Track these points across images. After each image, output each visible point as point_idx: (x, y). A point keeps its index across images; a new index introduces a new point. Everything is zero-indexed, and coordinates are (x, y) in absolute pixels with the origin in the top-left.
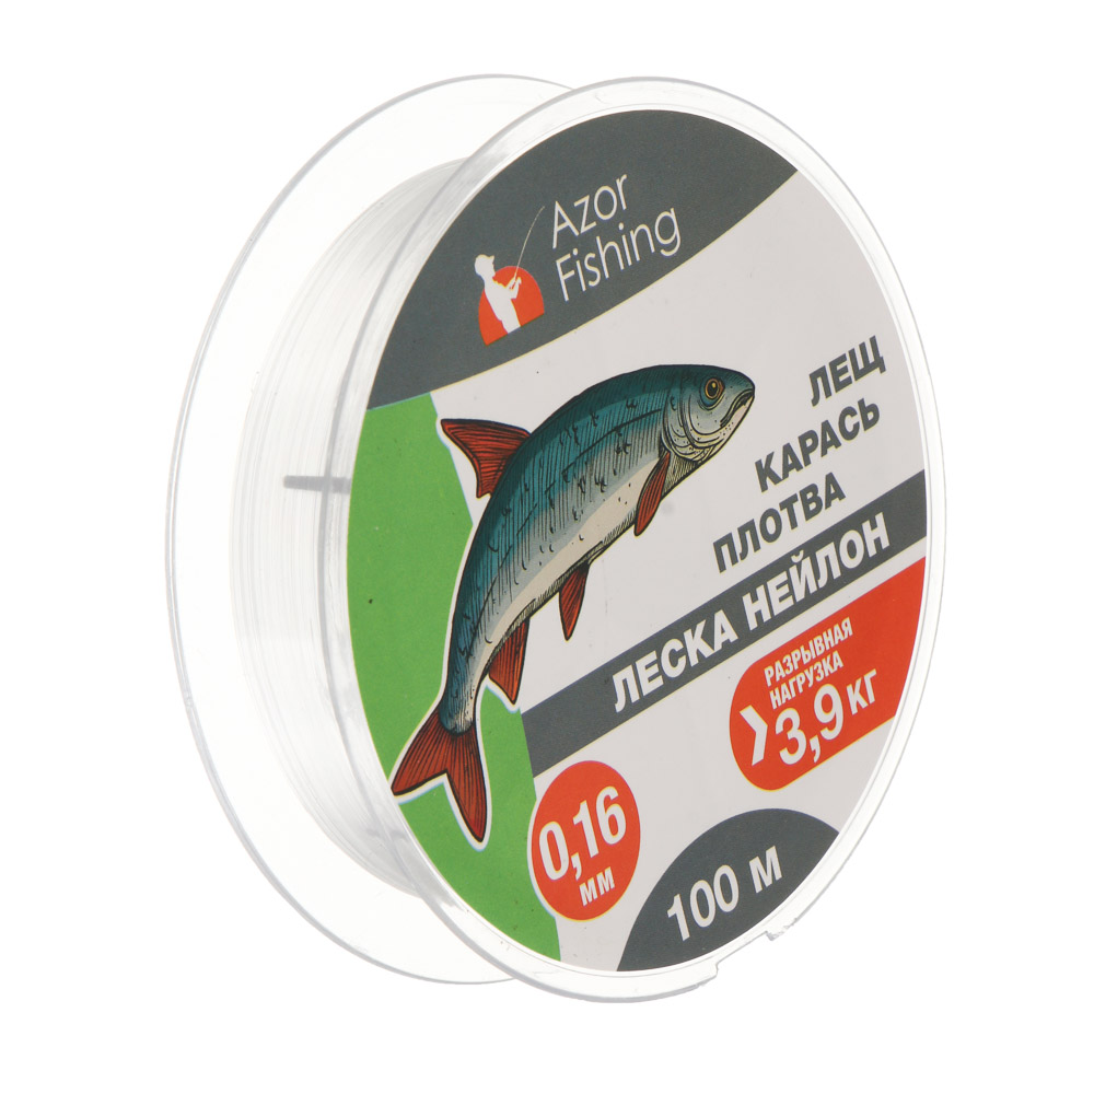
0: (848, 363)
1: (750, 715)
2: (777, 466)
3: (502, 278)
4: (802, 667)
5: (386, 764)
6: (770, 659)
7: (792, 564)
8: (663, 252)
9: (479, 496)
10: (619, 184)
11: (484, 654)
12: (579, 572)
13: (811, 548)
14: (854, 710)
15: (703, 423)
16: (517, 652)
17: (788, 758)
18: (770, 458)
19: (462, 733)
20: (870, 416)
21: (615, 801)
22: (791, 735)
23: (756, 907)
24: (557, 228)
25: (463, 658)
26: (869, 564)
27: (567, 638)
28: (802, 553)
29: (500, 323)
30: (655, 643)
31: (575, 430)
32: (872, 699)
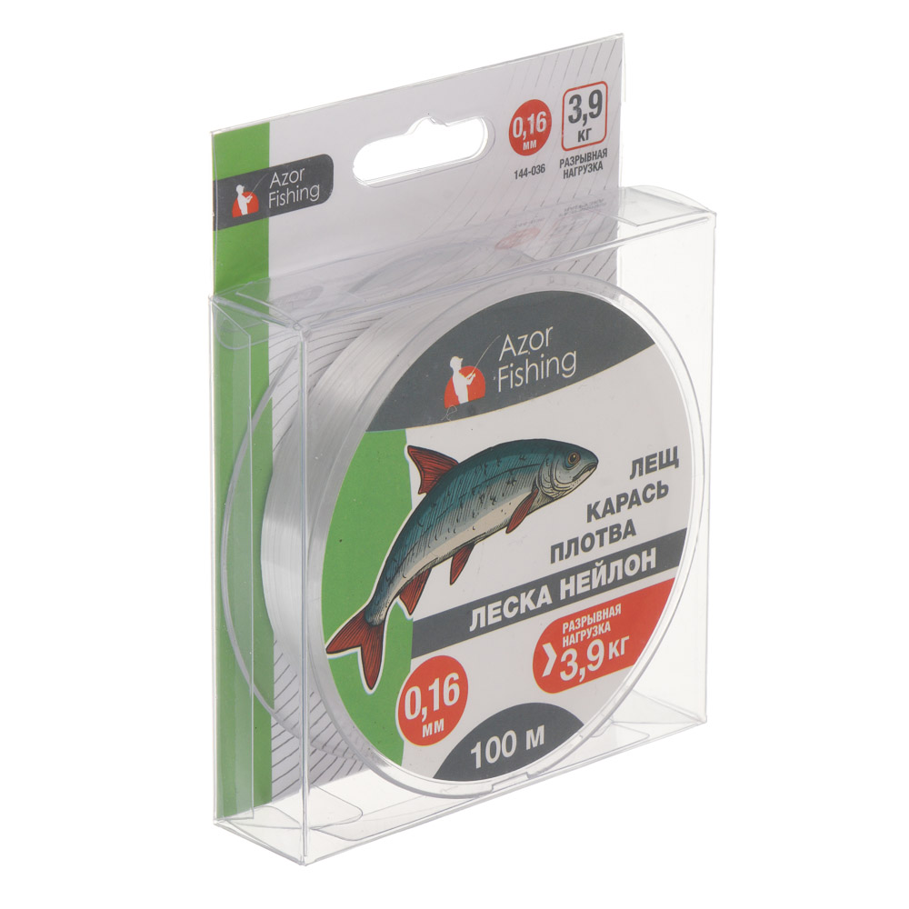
0: (657, 459)
1: (548, 648)
2: (600, 510)
3: (464, 372)
4: (586, 626)
5: (327, 634)
6: (568, 619)
7: (595, 567)
8: (564, 375)
9: (419, 493)
10: (548, 331)
11: (400, 583)
12: (467, 548)
13: (608, 560)
14: (611, 657)
15: (563, 477)
16: (419, 586)
17: (564, 676)
18: (597, 504)
19: (376, 626)
20: (663, 491)
21: (456, 682)
22: (569, 664)
23: (524, 757)
24: (504, 350)
25: (387, 583)
26: (640, 575)
27: (451, 583)
28: (602, 562)
29: (457, 397)
30: (502, 596)
31: (486, 466)
32: (623, 653)
